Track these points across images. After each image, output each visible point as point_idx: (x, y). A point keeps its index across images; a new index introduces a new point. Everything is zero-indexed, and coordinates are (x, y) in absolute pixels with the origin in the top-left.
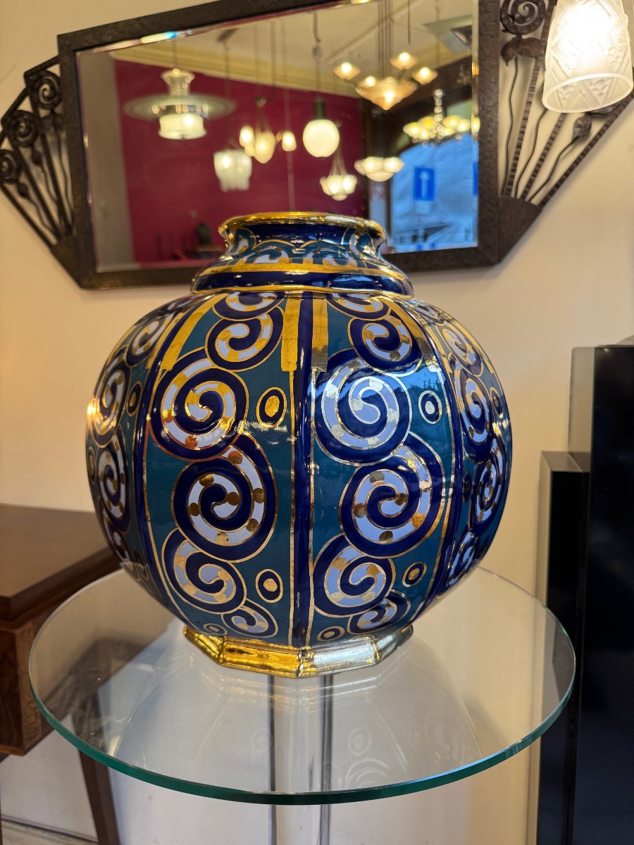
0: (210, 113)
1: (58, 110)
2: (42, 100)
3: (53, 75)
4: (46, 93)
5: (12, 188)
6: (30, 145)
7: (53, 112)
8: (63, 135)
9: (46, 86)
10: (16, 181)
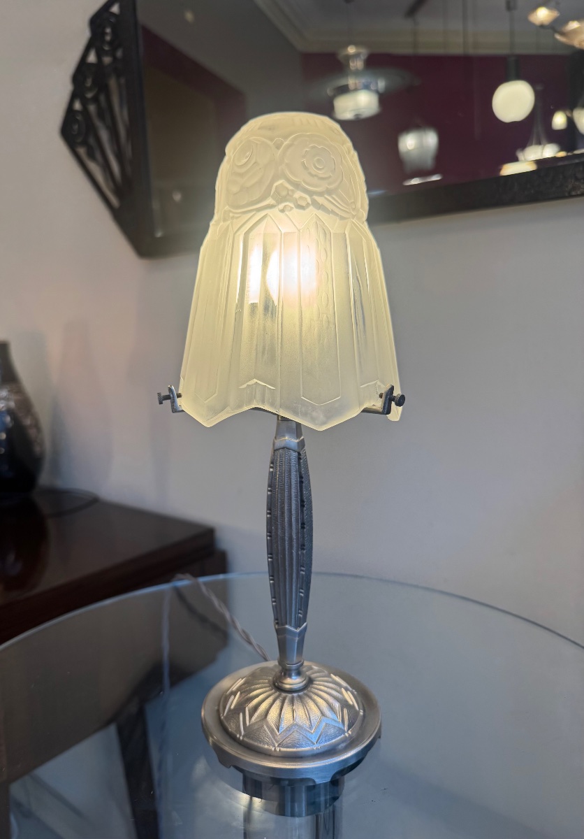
0: (387, 88)
1: (119, 54)
2: (106, 48)
3: (113, 14)
4: (108, 38)
5: (82, 151)
6: (95, 100)
7: (115, 58)
8: (123, 81)
9: (108, 30)
10: (85, 143)
